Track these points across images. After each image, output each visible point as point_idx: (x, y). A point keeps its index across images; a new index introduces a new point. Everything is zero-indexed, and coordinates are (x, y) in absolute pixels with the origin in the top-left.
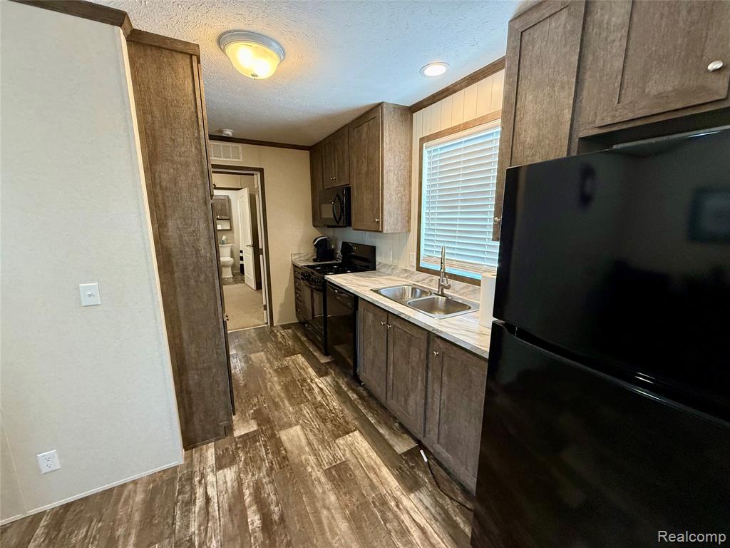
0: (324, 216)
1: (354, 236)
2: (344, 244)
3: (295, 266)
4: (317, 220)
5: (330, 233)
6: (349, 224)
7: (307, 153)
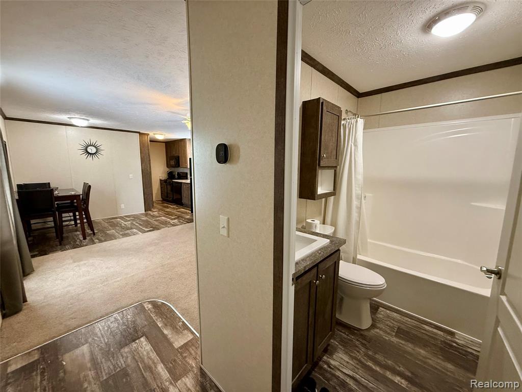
0: (171, 164)
1: (181, 170)
2: (178, 173)
3: (160, 180)
4: (168, 165)
5: (173, 169)
6: (179, 166)
7: (164, 144)
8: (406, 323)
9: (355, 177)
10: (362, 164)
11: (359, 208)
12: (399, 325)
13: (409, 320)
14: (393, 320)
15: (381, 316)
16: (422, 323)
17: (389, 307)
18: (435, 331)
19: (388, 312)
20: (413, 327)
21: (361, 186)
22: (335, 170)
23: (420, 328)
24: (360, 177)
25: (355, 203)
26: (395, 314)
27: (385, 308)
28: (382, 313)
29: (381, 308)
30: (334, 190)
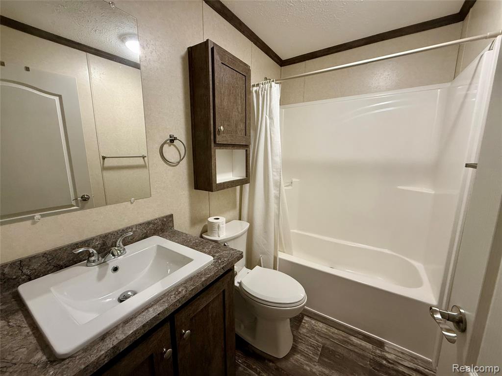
8: (333, 338)
9: (272, 159)
10: (280, 142)
11: (278, 198)
12: (324, 342)
13: (336, 331)
14: (319, 335)
15: (305, 331)
16: (350, 334)
17: (316, 314)
18: (364, 343)
19: (313, 322)
20: (340, 342)
21: (279, 171)
22: (246, 150)
23: (348, 342)
24: (278, 159)
25: (273, 192)
26: (321, 325)
27: (310, 317)
28: (307, 325)
29: (306, 318)
30: (247, 177)
